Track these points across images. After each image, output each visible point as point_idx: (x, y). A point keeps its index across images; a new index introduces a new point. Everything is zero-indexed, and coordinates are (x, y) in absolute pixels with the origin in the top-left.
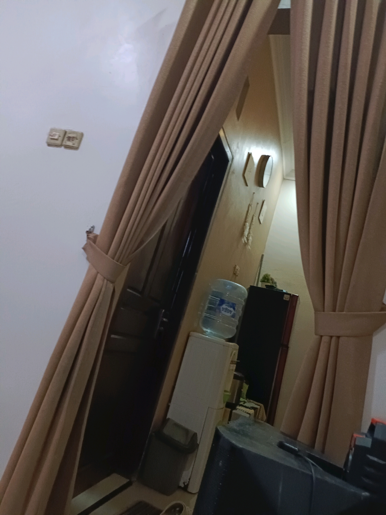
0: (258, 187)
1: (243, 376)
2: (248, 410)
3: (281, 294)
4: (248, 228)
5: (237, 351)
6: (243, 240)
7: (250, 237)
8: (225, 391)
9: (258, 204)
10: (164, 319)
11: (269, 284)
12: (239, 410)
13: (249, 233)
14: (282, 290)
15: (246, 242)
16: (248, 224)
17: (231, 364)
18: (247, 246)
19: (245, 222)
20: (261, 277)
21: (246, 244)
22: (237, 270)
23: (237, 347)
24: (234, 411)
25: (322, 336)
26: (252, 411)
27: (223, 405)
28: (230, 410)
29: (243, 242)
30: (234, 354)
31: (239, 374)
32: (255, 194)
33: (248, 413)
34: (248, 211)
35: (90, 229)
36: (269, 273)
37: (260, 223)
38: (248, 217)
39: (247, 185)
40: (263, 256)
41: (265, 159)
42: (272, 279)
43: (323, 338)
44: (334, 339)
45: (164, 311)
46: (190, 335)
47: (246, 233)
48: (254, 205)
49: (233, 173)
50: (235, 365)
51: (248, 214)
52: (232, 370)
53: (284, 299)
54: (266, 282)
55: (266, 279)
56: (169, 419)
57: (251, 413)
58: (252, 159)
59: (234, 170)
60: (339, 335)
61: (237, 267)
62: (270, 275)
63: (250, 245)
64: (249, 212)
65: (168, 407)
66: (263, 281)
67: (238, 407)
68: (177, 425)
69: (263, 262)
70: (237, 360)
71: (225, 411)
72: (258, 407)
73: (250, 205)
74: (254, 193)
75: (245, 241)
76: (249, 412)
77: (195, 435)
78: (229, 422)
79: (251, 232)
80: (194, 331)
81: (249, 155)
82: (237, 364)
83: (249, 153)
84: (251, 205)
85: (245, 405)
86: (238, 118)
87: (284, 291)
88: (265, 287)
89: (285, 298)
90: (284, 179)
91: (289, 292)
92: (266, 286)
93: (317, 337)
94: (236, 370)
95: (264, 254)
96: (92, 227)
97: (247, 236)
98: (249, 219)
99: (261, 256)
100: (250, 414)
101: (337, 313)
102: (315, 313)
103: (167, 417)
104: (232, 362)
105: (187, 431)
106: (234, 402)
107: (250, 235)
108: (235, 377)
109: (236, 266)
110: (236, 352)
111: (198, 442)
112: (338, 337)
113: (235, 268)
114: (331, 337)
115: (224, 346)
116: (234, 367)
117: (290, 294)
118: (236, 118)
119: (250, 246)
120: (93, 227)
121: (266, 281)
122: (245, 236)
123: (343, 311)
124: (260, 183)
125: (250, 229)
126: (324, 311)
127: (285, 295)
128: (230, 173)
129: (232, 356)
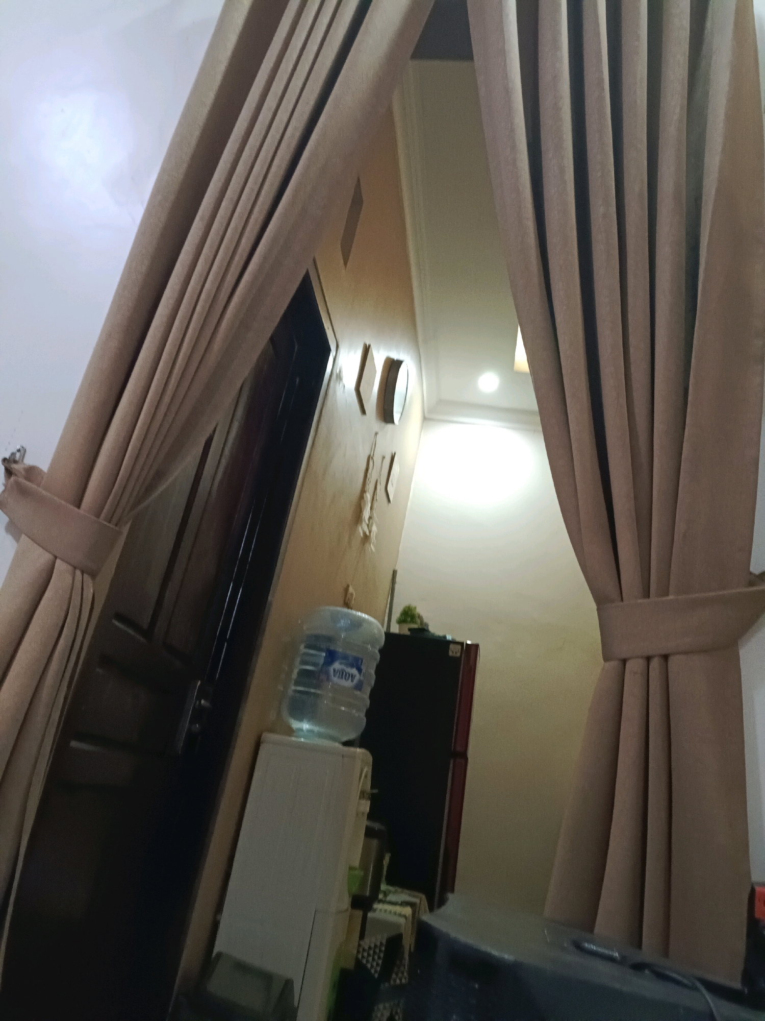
0: (383, 424)
1: (383, 828)
2: (398, 909)
3: (443, 644)
4: (369, 505)
5: (371, 768)
6: (360, 529)
7: (372, 525)
8: (351, 868)
9: (384, 458)
10: (203, 702)
11: (415, 626)
12: (381, 910)
13: (370, 518)
14: (445, 637)
15: (368, 533)
16: (368, 496)
17: (360, 798)
18: (367, 545)
19: (363, 491)
20: (396, 615)
21: (366, 538)
22: (352, 595)
23: (370, 758)
24: (370, 915)
25: (624, 661)
26: (408, 911)
27: (346, 903)
28: (359, 913)
29: (362, 534)
30: (366, 776)
31: (377, 826)
32: (378, 436)
33: (400, 915)
34: (367, 470)
35: (13, 454)
36: (413, 604)
37: (389, 500)
38: (367, 481)
39: (363, 411)
40: (395, 573)
41: (393, 367)
42: (420, 617)
43: (629, 665)
44: (655, 664)
45: (199, 683)
46: (262, 739)
47: (366, 514)
48: (377, 458)
49: (339, 377)
50: (369, 802)
51: (368, 476)
52: (363, 813)
53: (450, 654)
54: (410, 622)
55: (408, 615)
56: (219, 955)
57: (407, 915)
58: (373, 359)
59: (340, 372)
60: (664, 652)
61: (351, 590)
62: (415, 608)
63: (373, 543)
64: (370, 471)
65: (215, 926)
66: (401, 621)
67: (376, 906)
68: (242, 968)
69: (397, 586)
70: (372, 787)
71: (351, 917)
72: (417, 901)
73: (369, 458)
74: (376, 434)
75: (365, 533)
76: (403, 913)
77: (288, 984)
78: (362, 943)
79: (375, 515)
80: (271, 730)
81: (366, 351)
82: (373, 799)
83: (365, 345)
84: (372, 458)
85: (390, 898)
86: (345, 263)
87: (449, 637)
88: (408, 633)
89: (453, 652)
90: (425, 419)
91: (458, 639)
92: (410, 630)
93: (614, 664)
94: (371, 816)
95: (397, 568)
96: (19, 451)
97: (368, 523)
98: (370, 487)
99: (392, 573)
100: (405, 917)
101: (653, 599)
102: (599, 610)
103: (216, 950)
104: (363, 795)
105: (267, 978)
106: (368, 894)
107: (372, 523)
108: (369, 833)
109: (348, 586)
110: (368, 770)
111: (296, 1004)
112: (666, 657)
113: (346, 590)
114: (648, 659)
115: (343, 756)
116: (366, 806)
117: (462, 644)
118: (342, 262)
119: (374, 547)
120: (22, 451)
121: (409, 619)
122: (365, 522)
123: (667, 594)
124: (386, 413)
125: (371, 508)
126: (622, 600)
127: (452, 646)
128: (334, 376)
129: (362, 781)
